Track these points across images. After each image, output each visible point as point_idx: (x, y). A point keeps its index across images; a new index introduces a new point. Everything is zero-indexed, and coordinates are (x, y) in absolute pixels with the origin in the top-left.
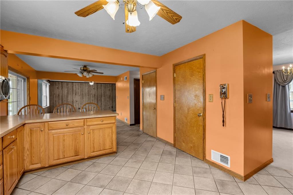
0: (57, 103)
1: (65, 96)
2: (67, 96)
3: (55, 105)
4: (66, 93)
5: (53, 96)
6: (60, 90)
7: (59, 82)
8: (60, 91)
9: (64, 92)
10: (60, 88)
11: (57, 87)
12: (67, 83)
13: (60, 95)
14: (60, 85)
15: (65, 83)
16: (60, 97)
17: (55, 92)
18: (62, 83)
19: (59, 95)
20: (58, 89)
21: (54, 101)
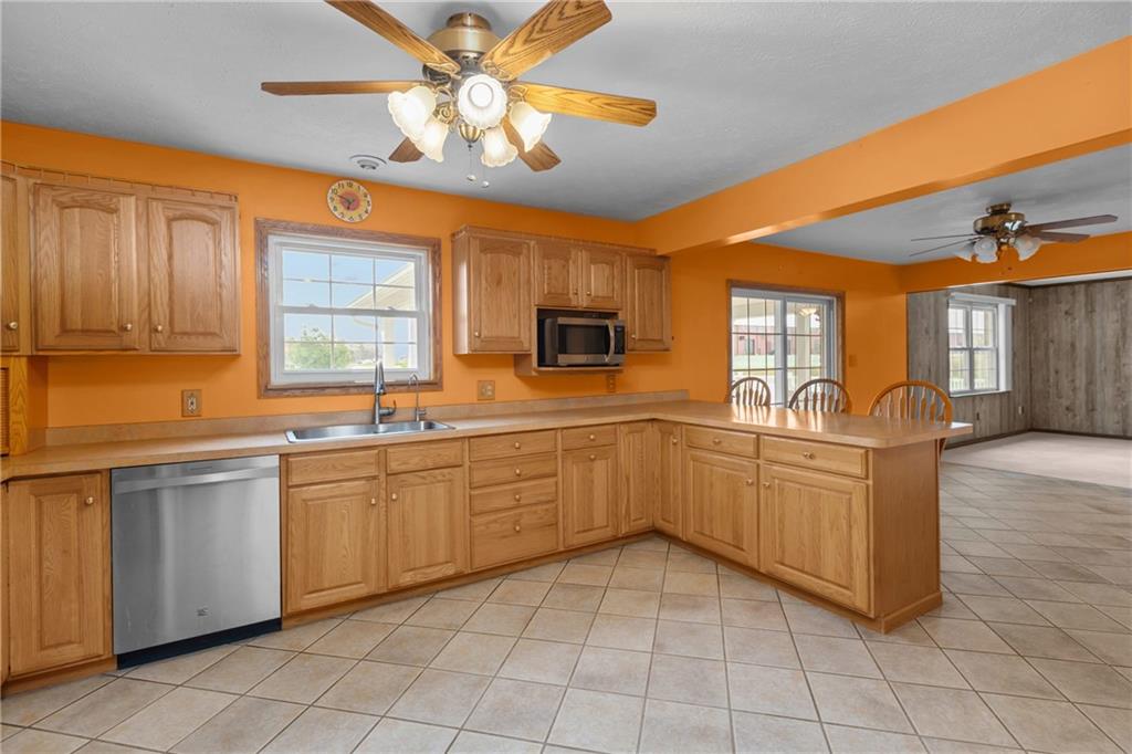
0: (1065, 383)
1: (1103, 348)
2: (1117, 350)
3: (1052, 391)
4: (1110, 332)
5: (1047, 348)
6: (1077, 321)
7: (1077, 287)
8: (1080, 327)
9: (1102, 328)
10: (1081, 312)
11: (1064, 307)
12: (1118, 283)
13: (1077, 344)
14: (1081, 298)
15: (1109, 289)
16: (1081, 354)
17: (1056, 331)
18: (1091, 288)
19: (1073, 345)
20: (1069, 319)
21: (1048, 370)
